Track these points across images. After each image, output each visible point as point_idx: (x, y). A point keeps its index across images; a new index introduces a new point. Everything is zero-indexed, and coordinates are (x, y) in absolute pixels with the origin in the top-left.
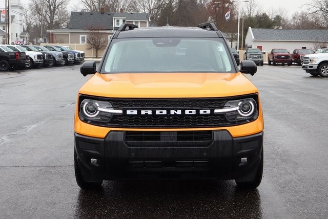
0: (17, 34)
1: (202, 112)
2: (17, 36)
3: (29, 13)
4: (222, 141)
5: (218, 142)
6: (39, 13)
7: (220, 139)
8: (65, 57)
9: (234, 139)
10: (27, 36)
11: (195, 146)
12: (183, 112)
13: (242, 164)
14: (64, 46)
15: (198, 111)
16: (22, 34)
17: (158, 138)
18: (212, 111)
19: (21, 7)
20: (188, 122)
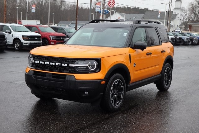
0: (177, 25)
1: (63, 65)
2: (177, 27)
3: (188, 12)
4: (69, 81)
5: (67, 81)
6: (194, 13)
7: (68, 80)
8: (191, 40)
9: (77, 80)
10: (183, 26)
11: (58, 81)
12: (55, 64)
13: (85, 95)
14: (194, 33)
15: (61, 64)
16: (180, 25)
17: (45, 76)
18: (68, 65)
19: (181, 9)
20: (63, 70)
